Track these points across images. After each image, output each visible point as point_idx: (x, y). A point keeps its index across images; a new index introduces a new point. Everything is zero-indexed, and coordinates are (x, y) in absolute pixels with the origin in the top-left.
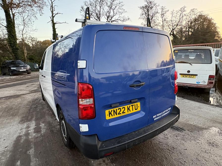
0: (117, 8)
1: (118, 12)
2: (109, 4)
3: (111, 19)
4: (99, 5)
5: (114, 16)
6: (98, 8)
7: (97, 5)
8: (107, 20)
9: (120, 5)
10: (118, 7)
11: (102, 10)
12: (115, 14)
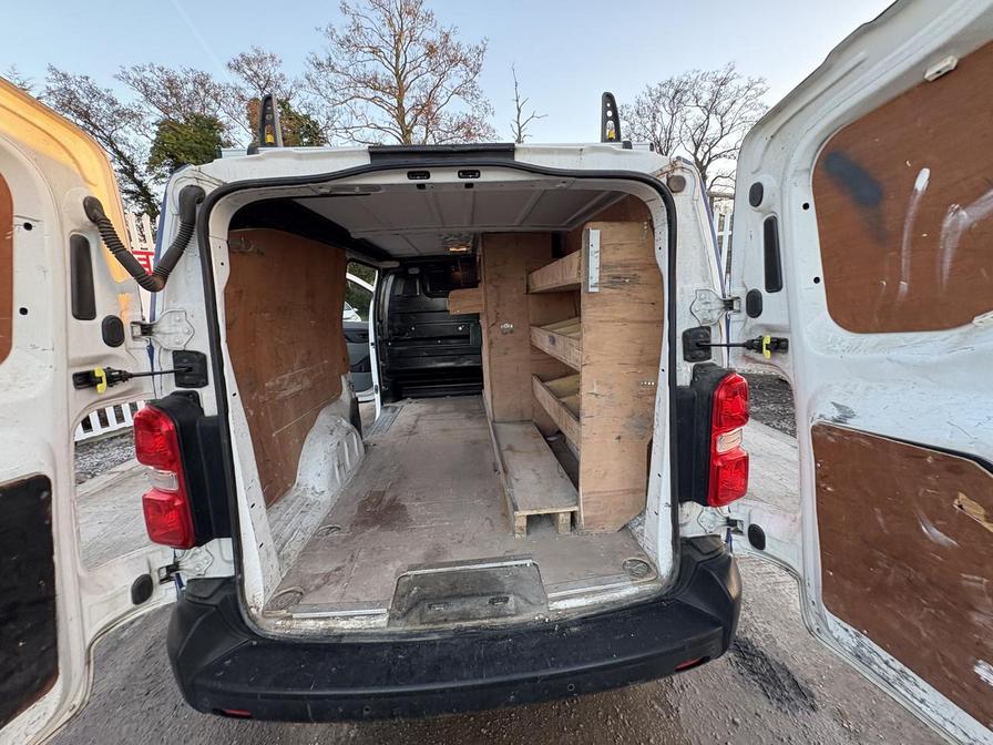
0: (736, 107)
1: (739, 121)
2: (706, 97)
3: (709, 150)
4: (668, 108)
5: (722, 137)
6: (666, 119)
7: (662, 109)
8: (695, 155)
9: (750, 93)
10: (740, 102)
11: (678, 124)
12: (726, 130)
